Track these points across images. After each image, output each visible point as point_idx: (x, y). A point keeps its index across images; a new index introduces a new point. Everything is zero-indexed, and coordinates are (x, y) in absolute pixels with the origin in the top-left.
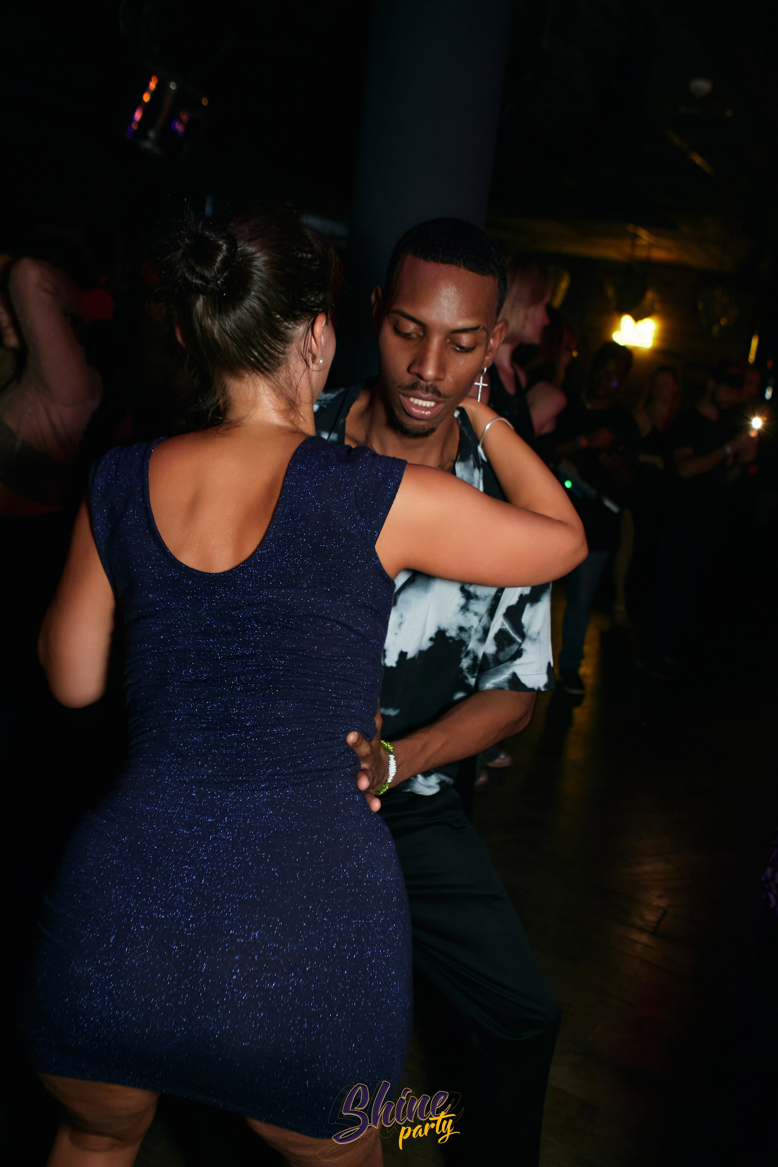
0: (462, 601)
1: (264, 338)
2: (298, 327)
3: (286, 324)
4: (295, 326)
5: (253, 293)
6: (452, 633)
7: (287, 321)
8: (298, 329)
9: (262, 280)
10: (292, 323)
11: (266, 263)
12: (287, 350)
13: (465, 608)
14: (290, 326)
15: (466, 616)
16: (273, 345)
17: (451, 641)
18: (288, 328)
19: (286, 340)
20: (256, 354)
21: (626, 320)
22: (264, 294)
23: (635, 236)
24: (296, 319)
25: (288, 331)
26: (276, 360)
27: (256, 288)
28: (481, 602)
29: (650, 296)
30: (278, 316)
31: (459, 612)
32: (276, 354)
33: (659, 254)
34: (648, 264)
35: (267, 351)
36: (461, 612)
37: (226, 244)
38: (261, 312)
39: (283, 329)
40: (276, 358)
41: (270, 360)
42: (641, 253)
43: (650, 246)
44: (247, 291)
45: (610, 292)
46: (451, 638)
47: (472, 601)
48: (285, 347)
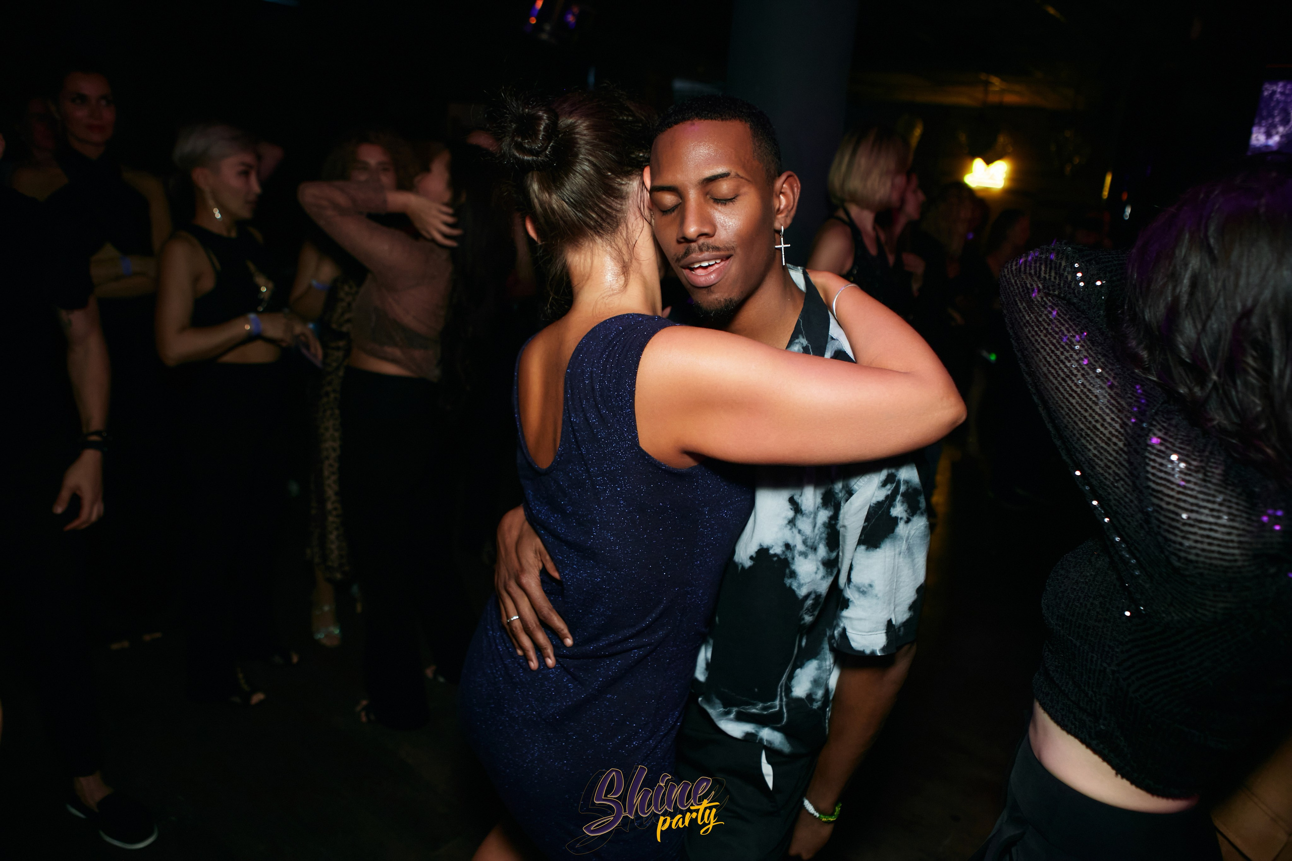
0: (791, 514)
1: (599, 198)
2: (631, 183)
3: (619, 180)
4: (628, 182)
5: (581, 156)
6: (777, 550)
7: (619, 178)
8: (632, 184)
9: (587, 143)
10: (625, 179)
11: (588, 128)
12: (624, 207)
13: (792, 522)
14: (623, 182)
15: (792, 532)
16: (609, 204)
17: (775, 559)
18: (622, 184)
19: (621, 196)
20: (594, 216)
21: (978, 164)
22: (591, 155)
23: (987, 83)
24: (628, 174)
25: (623, 187)
26: (615, 220)
27: (583, 151)
28: (805, 518)
29: (1002, 139)
30: (609, 174)
31: (786, 527)
32: (614, 213)
33: (1010, 99)
34: (1001, 108)
35: (603, 210)
36: (789, 527)
37: (546, 114)
38: (592, 172)
39: (616, 185)
40: (613, 217)
41: (609, 220)
42: (993, 98)
43: (1002, 91)
44: (576, 155)
45: (963, 138)
46: (775, 555)
47: (799, 516)
48: (622, 205)
